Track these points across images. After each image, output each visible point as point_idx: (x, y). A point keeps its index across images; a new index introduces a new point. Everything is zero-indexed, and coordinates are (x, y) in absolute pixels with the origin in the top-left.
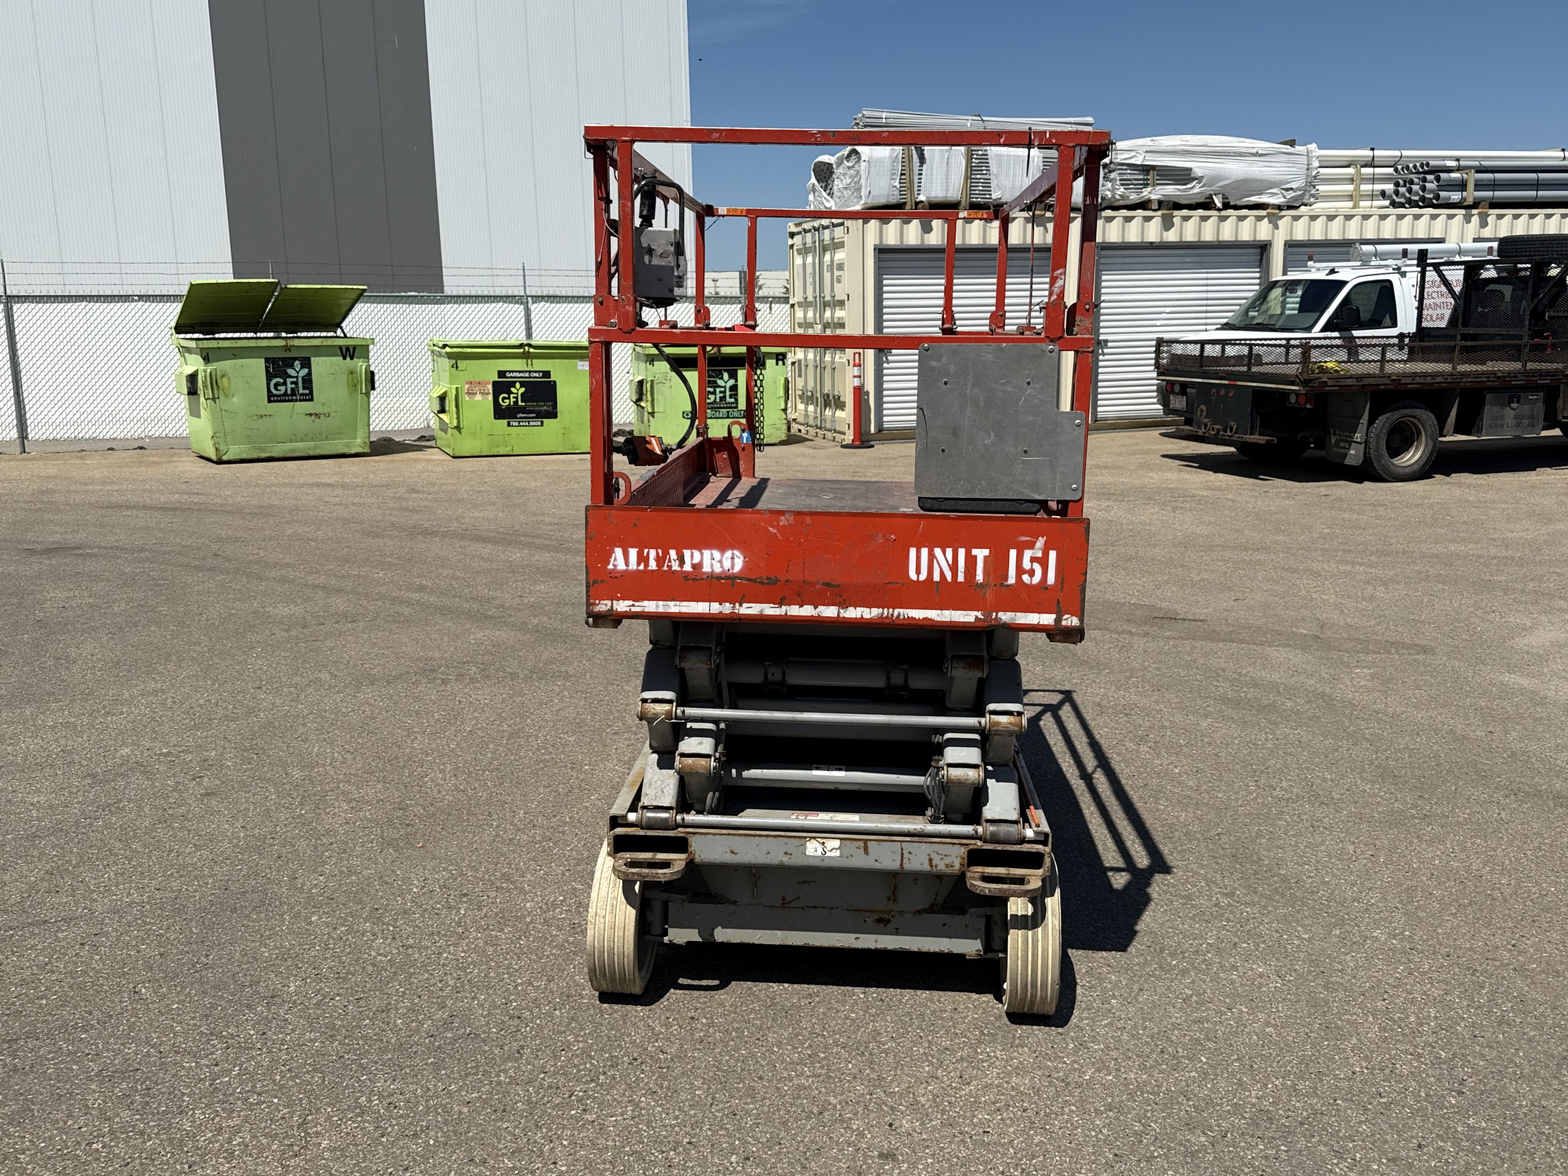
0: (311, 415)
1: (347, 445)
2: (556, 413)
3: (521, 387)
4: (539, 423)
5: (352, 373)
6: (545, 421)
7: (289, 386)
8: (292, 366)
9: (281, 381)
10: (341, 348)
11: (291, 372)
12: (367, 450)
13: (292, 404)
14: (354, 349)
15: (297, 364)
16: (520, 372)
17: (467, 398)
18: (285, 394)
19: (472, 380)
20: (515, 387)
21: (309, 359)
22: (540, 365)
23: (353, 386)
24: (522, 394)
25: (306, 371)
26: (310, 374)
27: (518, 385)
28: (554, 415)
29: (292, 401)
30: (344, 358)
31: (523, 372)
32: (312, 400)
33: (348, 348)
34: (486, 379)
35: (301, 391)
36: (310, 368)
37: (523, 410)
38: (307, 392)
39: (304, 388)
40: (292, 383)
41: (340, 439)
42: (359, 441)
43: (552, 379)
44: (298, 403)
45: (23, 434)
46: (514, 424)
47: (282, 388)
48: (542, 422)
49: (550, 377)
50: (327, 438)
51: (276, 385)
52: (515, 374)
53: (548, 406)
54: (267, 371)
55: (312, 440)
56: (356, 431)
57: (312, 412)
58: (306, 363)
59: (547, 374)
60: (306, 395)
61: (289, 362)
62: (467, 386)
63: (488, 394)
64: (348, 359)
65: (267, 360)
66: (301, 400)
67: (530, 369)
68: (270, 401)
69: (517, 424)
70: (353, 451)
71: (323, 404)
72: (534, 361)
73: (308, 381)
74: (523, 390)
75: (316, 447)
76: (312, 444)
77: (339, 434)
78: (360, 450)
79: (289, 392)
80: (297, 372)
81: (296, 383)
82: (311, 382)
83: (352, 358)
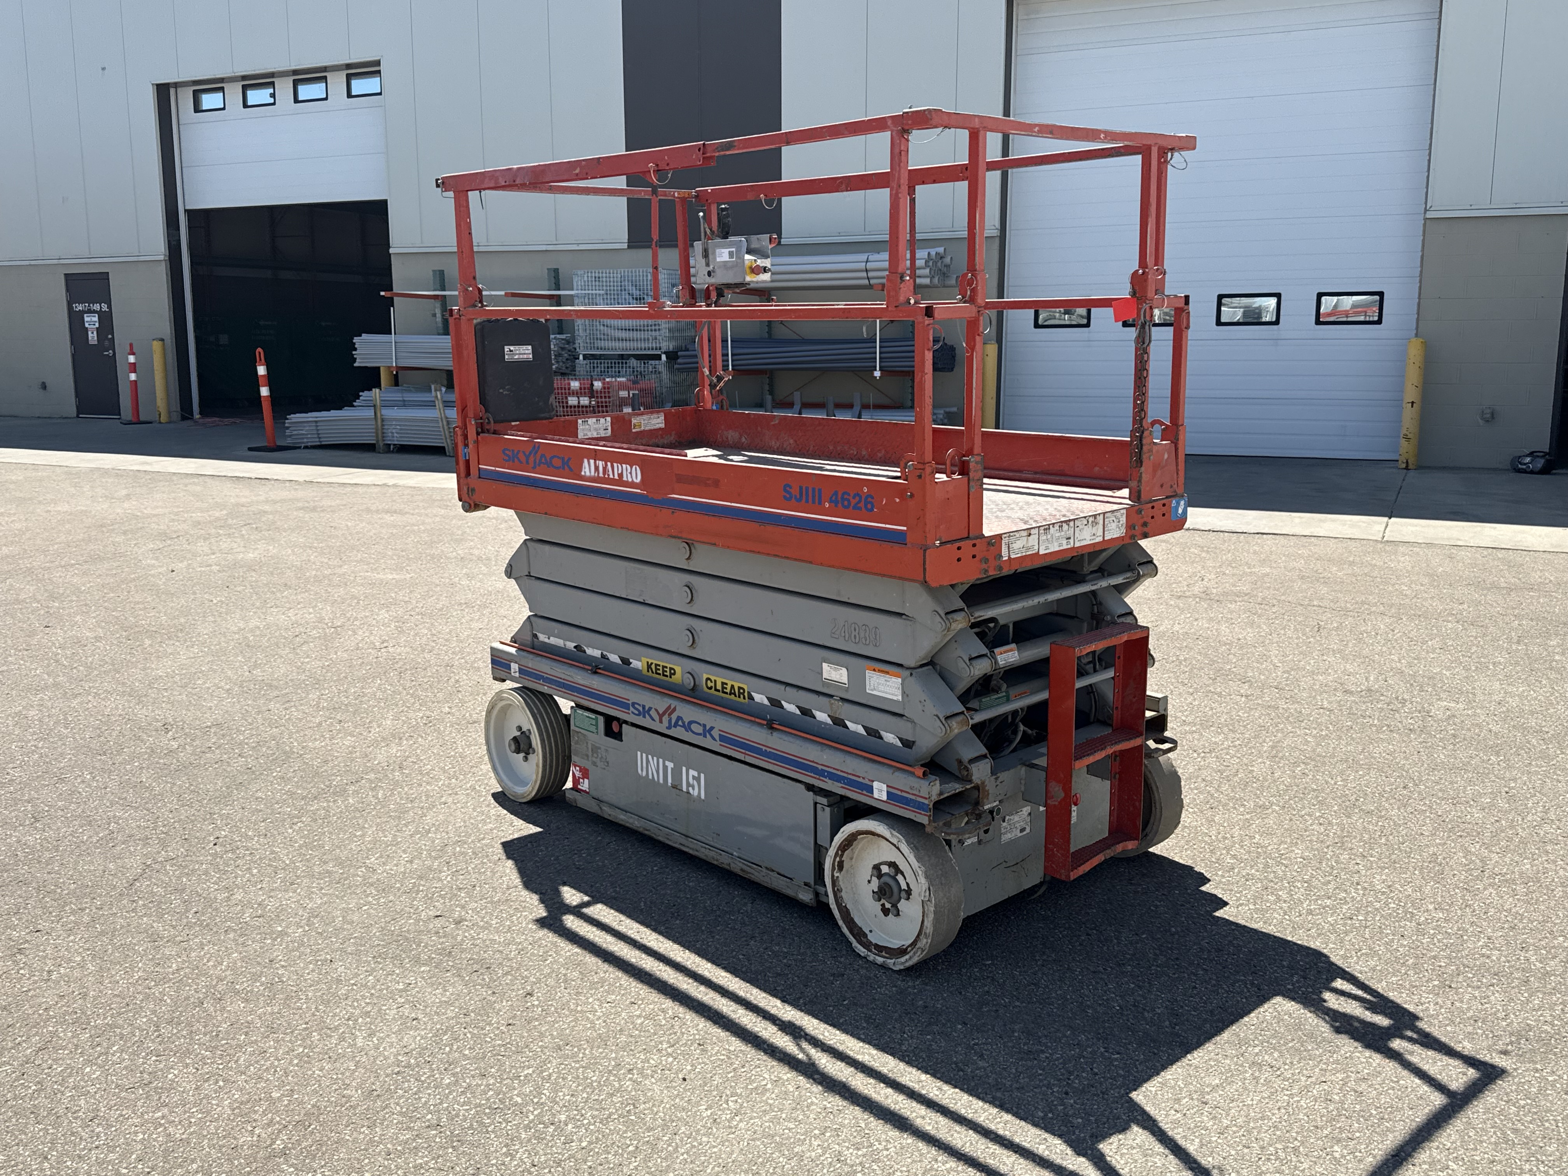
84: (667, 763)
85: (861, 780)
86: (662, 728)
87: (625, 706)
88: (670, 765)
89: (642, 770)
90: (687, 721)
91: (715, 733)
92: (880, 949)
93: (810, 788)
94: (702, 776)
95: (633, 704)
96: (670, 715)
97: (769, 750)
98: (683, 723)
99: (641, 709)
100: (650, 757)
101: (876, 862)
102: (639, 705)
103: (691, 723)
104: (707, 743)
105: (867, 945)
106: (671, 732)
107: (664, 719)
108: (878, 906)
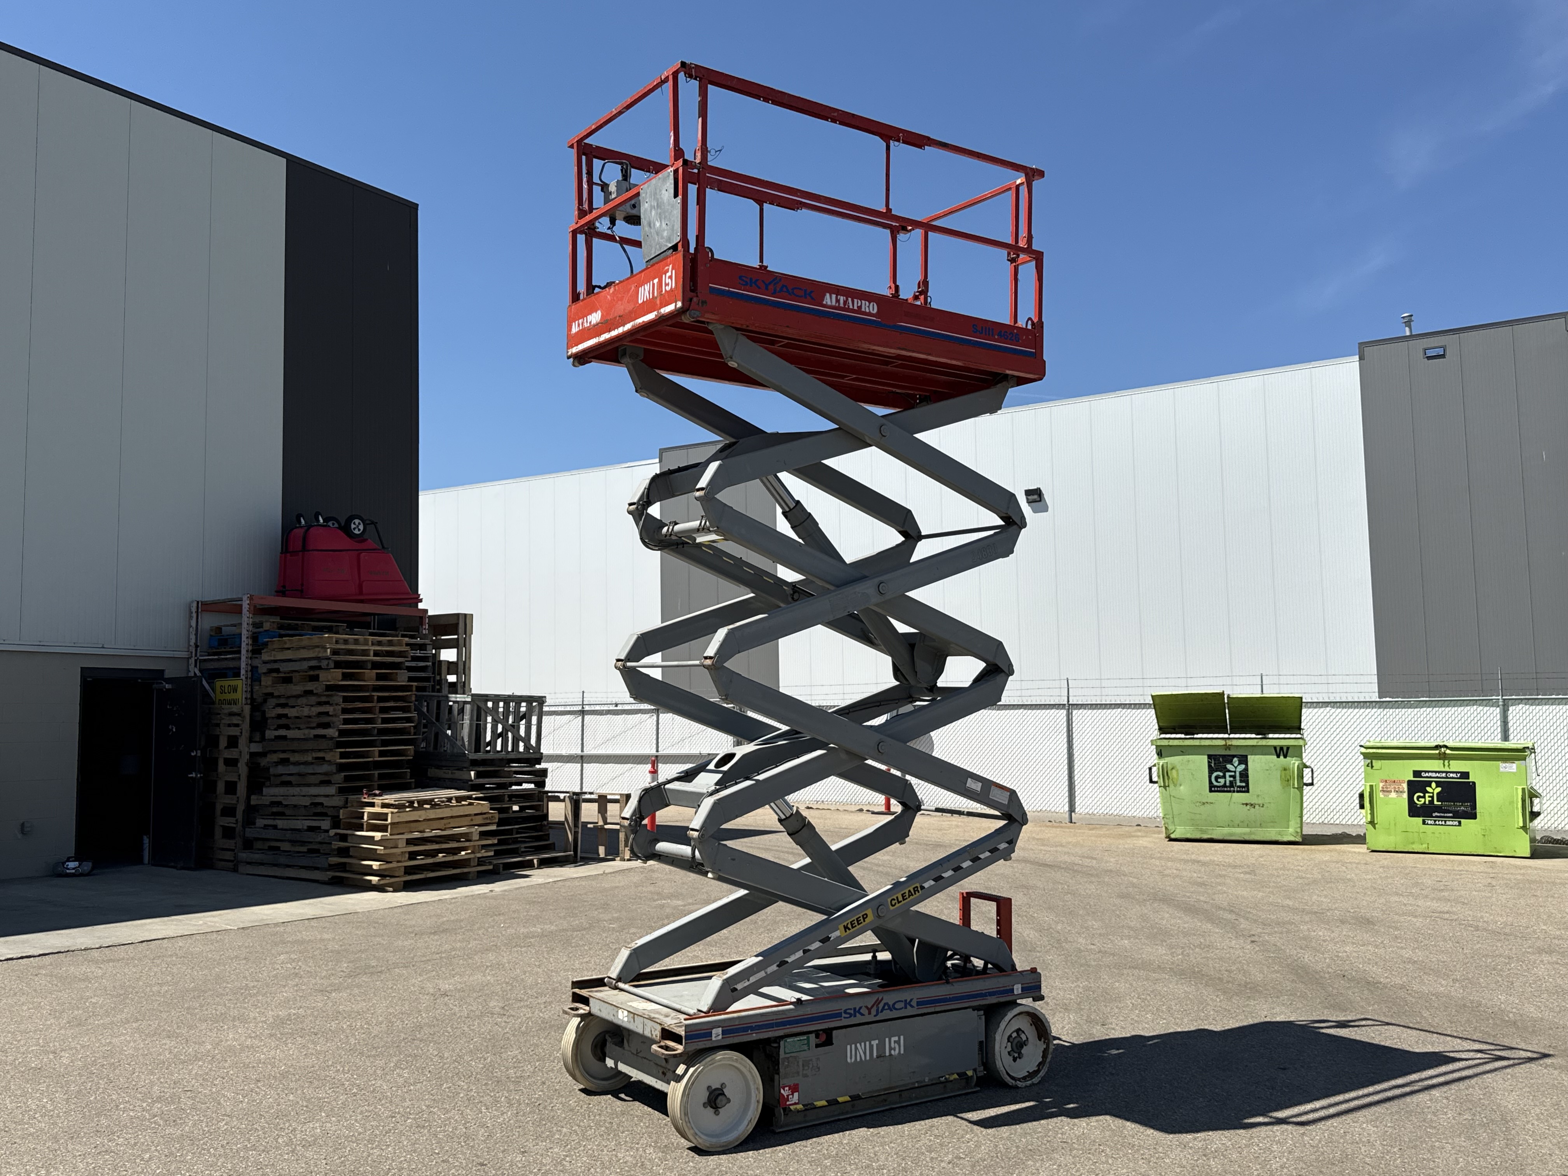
0: (1247, 804)
1: (1279, 833)
2: (1476, 814)
3: (1437, 787)
4: (1456, 823)
5: (1285, 769)
6: (1463, 821)
7: (1228, 779)
8: (1231, 762)
9: (1221, 774)
10: (1275, 748)
11: (1229, 767)
12: (1299, 839)
13: (1229, 794)
14: (1288, 748)
15: (1236, 761)
16: (1436, 772)
17: (1381, 795)
18: (1225, 786)
19: (1387, 778)
20: (1431, 787)
21: (1246, 756)
22: (1458, 766)
23: (1286, 781)
24: (1438, 794)
25: (1243, 767)
26: (1246, 769)
27: (1434, 785)
28: (1473, 816)
29: (1230, 791)
30: (1278, 756)
31: (1439, 772)
32: (1248, 791)
33: (1282, 748)
34: (1401, 778)
35: (1238, 784)
36: (1247, 765)
37: (1438, 809)
38: (1244, 784)
39: (1241, 781)
40: (1230, 776)
41: (1273, 827)
42: (1291, 830)
43: (1471, 780)
44: (1235, 794)
45: (1072, 809)
46: (1429, 822)
47: (1222, 781)
48: (1460, 823)
49: (1469, 779)
50: (1261, 826)
51: (1217, 778)
52: (1430, 774)
53: (1466, 807)
54: (1210, 766)
55: (1248, 826)
56: (1288, 821)
57: (1248, 802)
58: (1244, 760)
59: (1466, 775)
60: (1243, 787)
61: (1229, 759)
62: (1381, 785)
63: (1404, 792)
64: (1282, 757)
65: (1210, 757)
66: (1238, 792)
67: (1447, 769)
68: (1211, 791)
69: (1432, 822)
70: (1285, 839)
71: (1258, 796)
72: (1451, 762)
73: (1244, 775)
74: (1439, 789)
75: (1251, 833)
76: (1247, 830)
77: (1273, 823)
78: (1292, 839)
79: (1228, 784)
80: (1235, 767)
81: (1234, 777)
82: (1247, 776)
83: (1285, 757)
84: (873, 1042)
85: (1008, 988)
86: (871, 1018)
87: (838, 1015)
88: (875, 1043)
89: (851, 1058)
90: (891, 1003)
91: (914, 1003)
92: (1024, 1078)
93: (975, 1008)
94: (902, 1037)
95: (845, 1012)
96: (877, 1005)
97: (951, 996)
98: (889, 1006)
99: (852, 1012)
100: (858, 1045)
101: (1008, 1034)
102: (851, 1009)
103: (894, 1004)
104: (910, 1011)
105: (1019, 1080)
106: (877, 1018)
107: (872, 1010)
108: (1011, 1058)
